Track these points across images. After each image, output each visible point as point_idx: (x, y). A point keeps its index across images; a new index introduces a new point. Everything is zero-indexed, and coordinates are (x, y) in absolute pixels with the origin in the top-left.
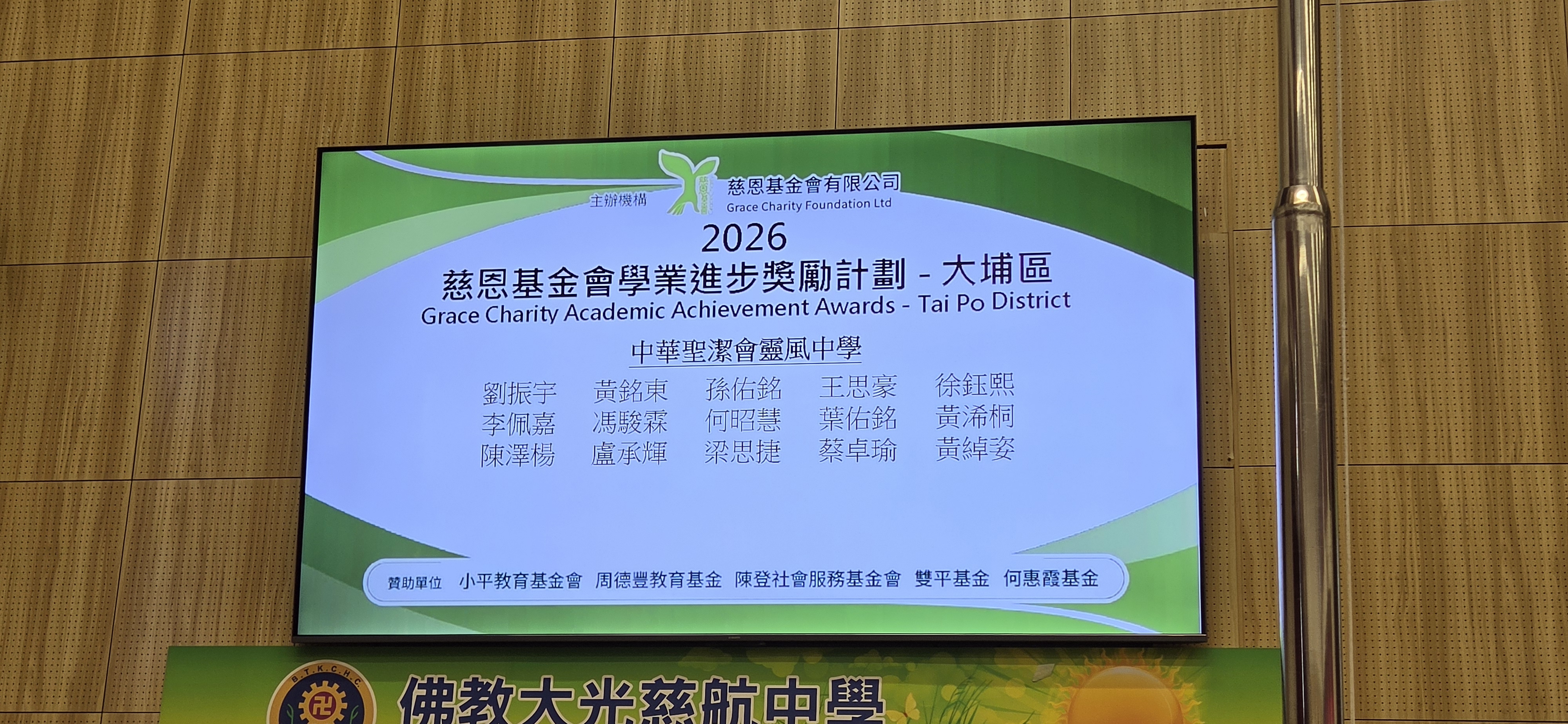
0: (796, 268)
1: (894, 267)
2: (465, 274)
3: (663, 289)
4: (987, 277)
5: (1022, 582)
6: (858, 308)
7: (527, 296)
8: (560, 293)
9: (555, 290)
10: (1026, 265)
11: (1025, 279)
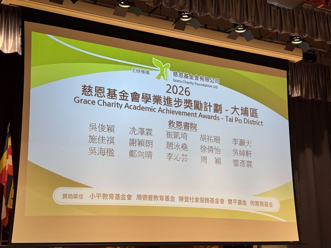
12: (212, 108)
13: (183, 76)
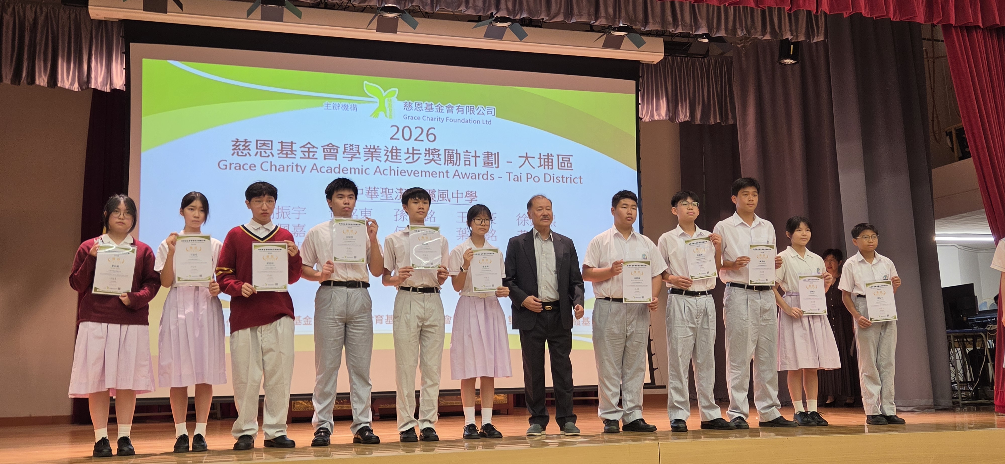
12: (480, 161)
13: (423, 108)
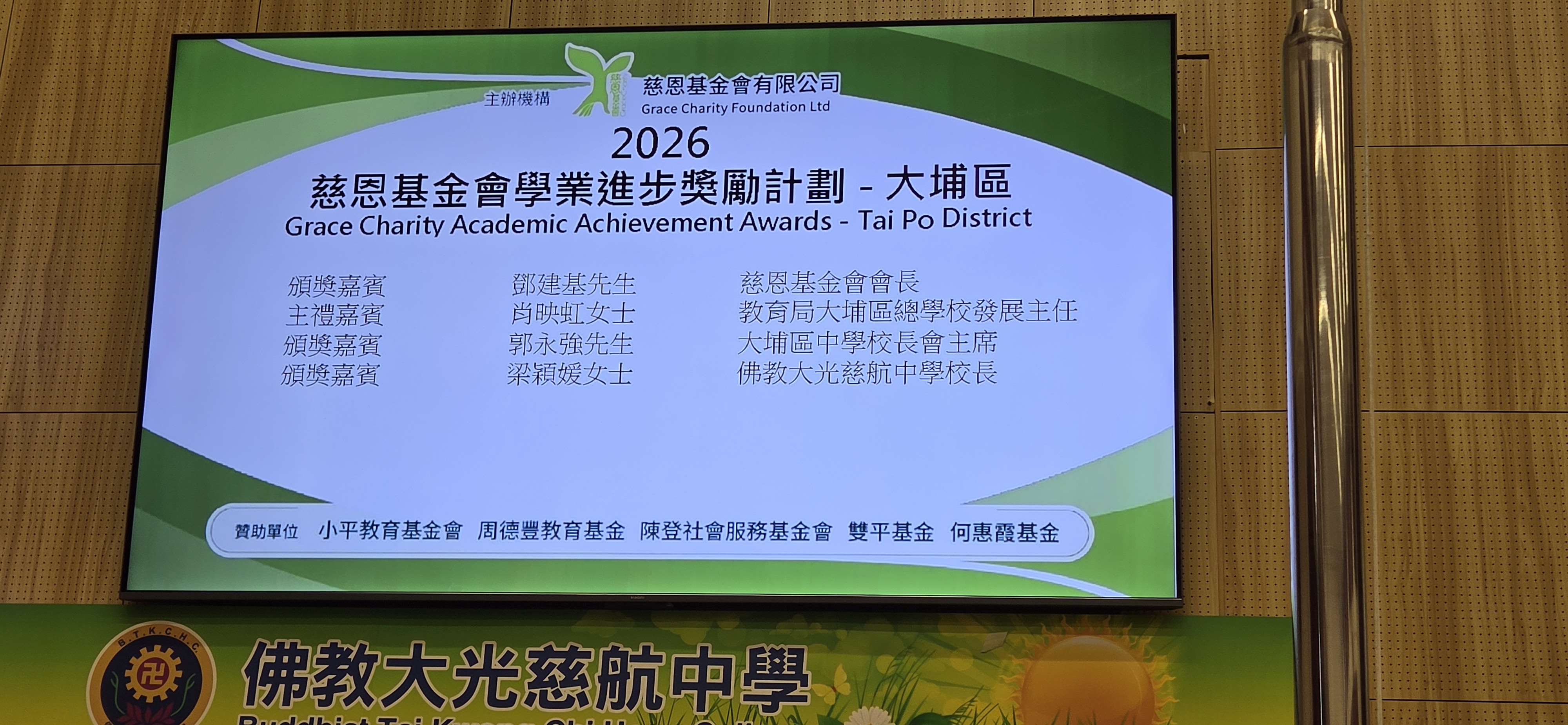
0: (719, 178)
1: (831, 178)
2: (337, 179)
3: (566, 200)
4: (937, 191)
5: (972, 537)
6: (788, 224)
7: (409, 205)
8: (447, 202)
9: (441, 198)
10: (982, 178)
11: (981, 193)
